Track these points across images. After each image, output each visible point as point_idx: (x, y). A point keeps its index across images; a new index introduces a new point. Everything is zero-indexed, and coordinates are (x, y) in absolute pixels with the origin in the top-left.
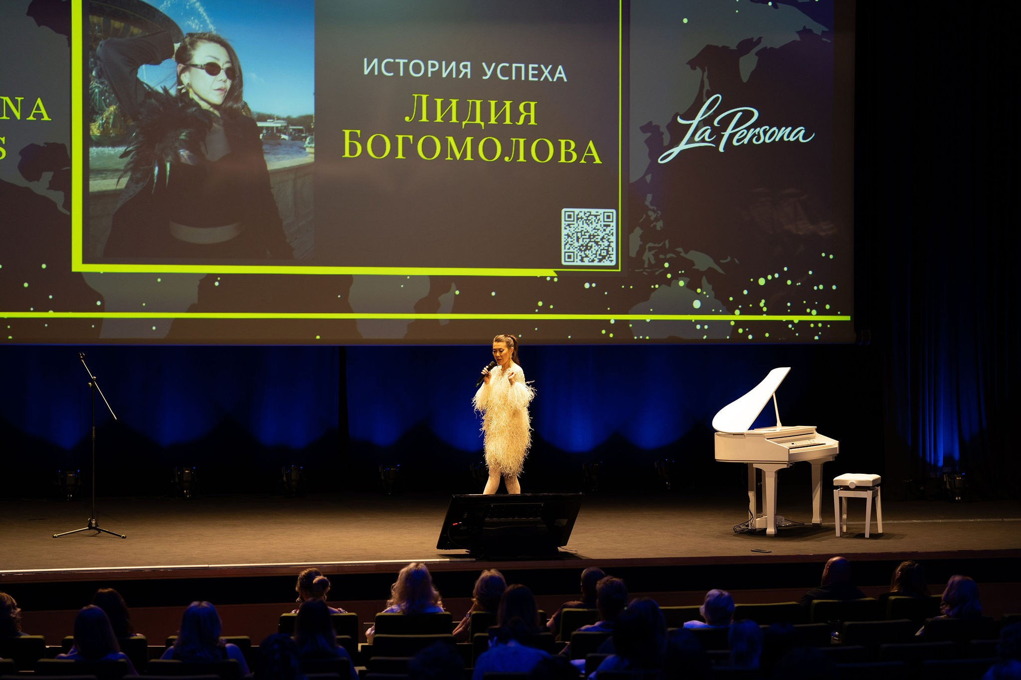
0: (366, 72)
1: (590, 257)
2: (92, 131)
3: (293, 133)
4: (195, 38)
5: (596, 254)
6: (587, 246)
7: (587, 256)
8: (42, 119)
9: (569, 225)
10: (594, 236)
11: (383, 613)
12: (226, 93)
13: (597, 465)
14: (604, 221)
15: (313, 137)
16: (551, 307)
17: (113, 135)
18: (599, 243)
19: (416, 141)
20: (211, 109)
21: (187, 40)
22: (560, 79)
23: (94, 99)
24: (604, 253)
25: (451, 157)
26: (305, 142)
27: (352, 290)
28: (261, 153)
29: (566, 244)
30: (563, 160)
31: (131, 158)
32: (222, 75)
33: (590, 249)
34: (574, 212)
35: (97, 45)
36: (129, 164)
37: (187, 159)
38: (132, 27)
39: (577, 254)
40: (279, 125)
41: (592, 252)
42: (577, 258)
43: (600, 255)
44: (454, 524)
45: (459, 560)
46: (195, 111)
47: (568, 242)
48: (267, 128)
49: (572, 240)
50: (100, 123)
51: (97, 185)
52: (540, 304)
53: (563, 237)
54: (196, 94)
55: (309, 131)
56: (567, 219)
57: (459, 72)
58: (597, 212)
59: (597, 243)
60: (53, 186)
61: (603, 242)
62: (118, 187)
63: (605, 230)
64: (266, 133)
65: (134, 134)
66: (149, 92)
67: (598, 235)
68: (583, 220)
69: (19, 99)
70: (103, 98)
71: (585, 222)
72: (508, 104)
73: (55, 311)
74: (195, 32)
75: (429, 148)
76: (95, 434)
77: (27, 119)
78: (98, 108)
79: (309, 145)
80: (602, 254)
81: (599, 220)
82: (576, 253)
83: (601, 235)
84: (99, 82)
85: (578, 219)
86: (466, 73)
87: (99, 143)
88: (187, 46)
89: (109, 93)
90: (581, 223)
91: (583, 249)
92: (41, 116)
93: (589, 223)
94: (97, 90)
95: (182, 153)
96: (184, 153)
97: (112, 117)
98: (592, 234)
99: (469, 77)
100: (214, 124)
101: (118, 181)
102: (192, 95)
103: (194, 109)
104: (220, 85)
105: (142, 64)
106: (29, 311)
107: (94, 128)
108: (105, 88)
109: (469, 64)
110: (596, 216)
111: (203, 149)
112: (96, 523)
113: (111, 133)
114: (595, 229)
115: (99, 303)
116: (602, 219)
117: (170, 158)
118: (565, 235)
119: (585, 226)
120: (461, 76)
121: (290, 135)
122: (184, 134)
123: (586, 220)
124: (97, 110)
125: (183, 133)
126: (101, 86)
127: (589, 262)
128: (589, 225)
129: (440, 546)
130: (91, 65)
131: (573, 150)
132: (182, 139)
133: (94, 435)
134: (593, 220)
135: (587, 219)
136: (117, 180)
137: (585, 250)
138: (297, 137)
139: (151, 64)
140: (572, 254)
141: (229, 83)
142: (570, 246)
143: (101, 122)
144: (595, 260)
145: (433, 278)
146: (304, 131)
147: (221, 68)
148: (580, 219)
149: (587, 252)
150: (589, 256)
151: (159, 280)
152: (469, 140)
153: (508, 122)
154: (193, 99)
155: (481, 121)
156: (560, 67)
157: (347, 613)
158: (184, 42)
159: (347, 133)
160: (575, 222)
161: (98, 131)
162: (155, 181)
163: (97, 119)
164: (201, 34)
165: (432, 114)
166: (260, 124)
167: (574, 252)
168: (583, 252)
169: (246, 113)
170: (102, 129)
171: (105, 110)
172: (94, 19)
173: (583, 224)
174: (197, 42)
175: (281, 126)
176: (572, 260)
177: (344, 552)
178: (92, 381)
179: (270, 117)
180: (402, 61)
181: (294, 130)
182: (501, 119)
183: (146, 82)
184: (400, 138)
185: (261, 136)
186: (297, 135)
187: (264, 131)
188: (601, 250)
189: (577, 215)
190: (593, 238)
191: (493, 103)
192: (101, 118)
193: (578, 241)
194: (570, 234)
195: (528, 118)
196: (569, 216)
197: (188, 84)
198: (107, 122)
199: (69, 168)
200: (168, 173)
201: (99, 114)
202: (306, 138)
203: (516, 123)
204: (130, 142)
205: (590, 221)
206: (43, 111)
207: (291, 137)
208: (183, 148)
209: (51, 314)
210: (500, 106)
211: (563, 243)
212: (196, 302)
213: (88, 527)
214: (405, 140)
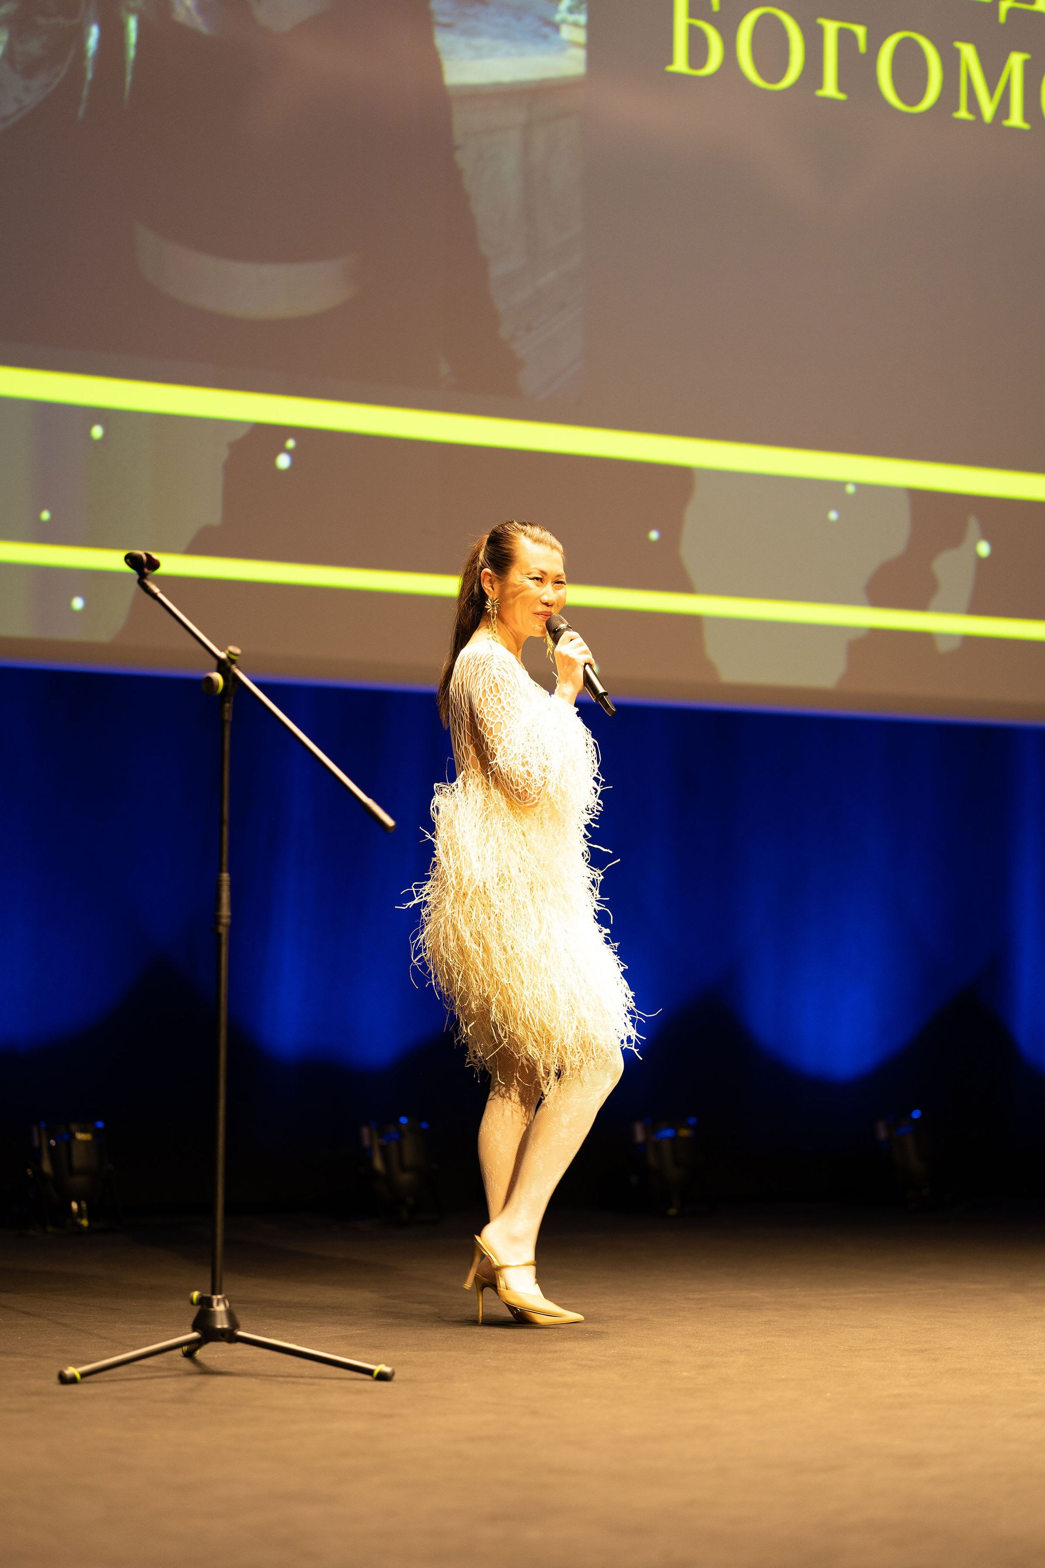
19: (874, 48)
25: (968, 111)
26: (557, 6)
27: (692, 515)
28: (425, 23)
37: (194, 12)
75: (913, 71)
79: (570, 19)
112: (230, 1315)
117: (138, 1)
145: (918, 497)
151: (97, 432)
152: (1016, 62)
162: (89, 76)
184: (831, 29)
200: (132, 53)
212: (214, 517)
213: (195, 1335)
214: (846, 38)
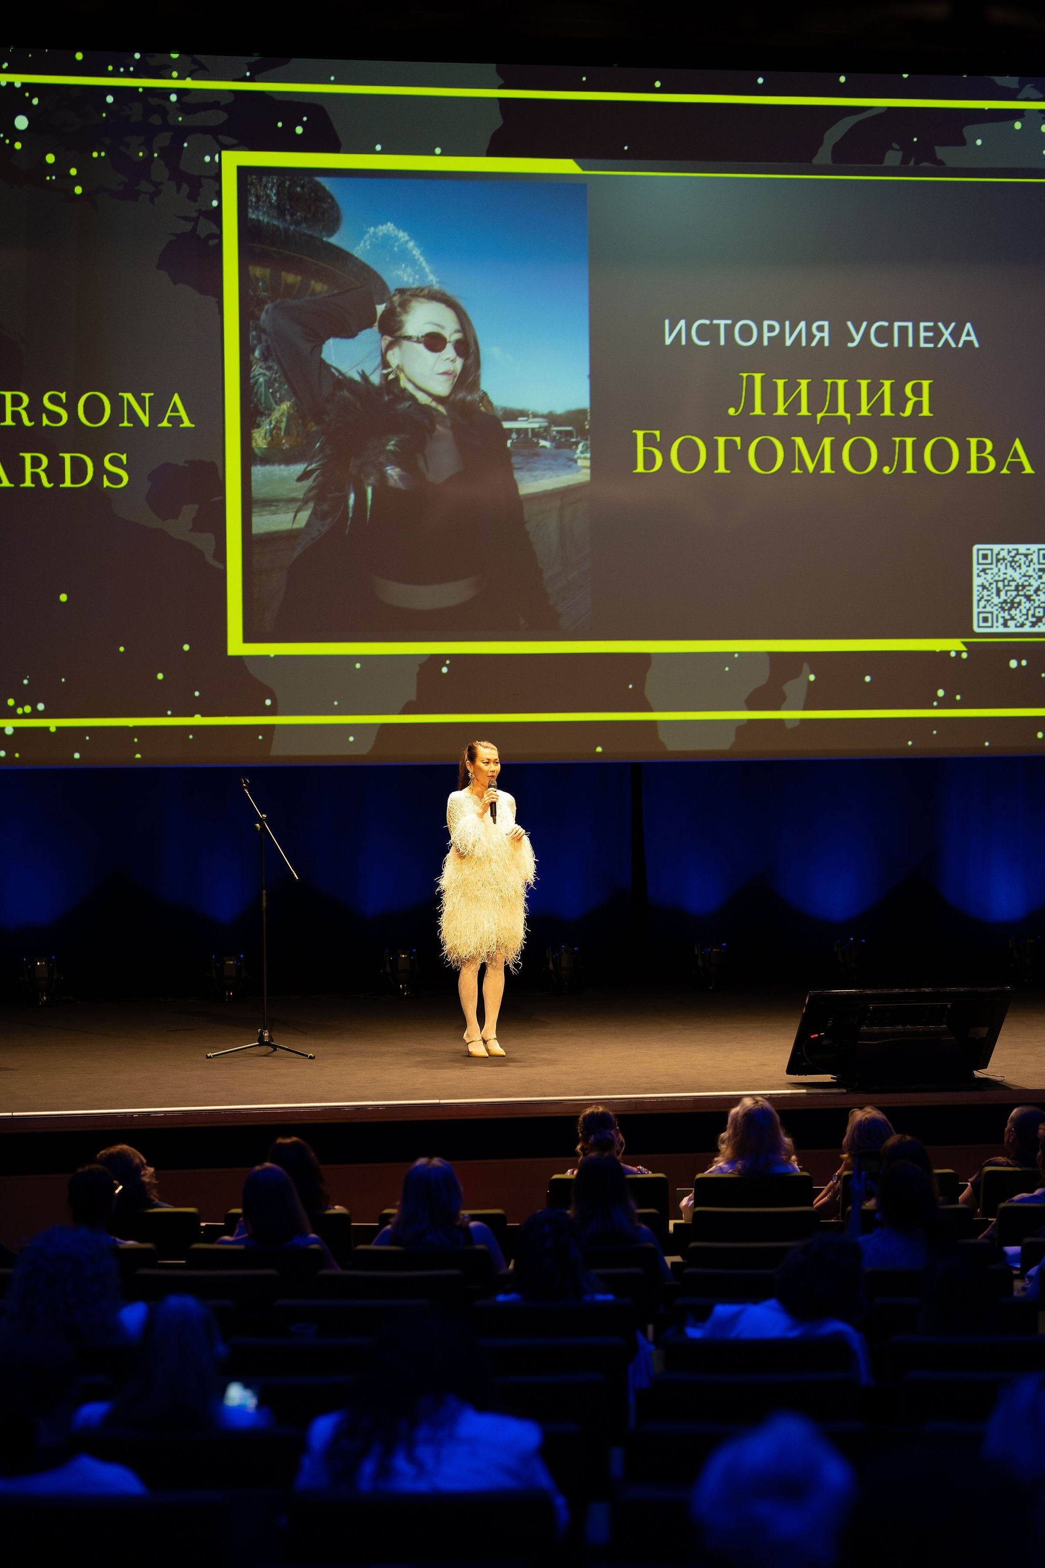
0: (668, 341)
1: (1018, 619)
2: (256, 441)
3: (558, 438)
4: (408, 296)
5: (1027, 615)
6: (1012, 602)
7: (1012, 618)
8: (181, 426)
9: (984, 570)
10: (1024, 587)
11: (706, 1174)
12: (456, 379)
13: (1032, 941)
14: (1039, 563)
15: (588, 442)
16: (958, 697)
17: (286, 446)
18: (1032, 598)
19: (746, 446)
20: (434, 404)
21: (396, 299)
22: (968, 344)
23: (257, 392)
24: (1039, 612)
25: (800, 469)
26: (576, 451)
27: (649, 675)
28: (509, 469)
29: (979, 601)
30: (974, 470)
31: (314, 481)
32: (449, 351)
33: (1018, 607)
34: (992, 550)
35: (261, 310)
36: (310, 489)
37: (398, 481)
38: (313, 282)
39: (997, 616)
40: (536, 426)
41: (1021, 611)
42: (997, 622)
43: (1033, 616)
44: (812, 1037)
45: (821, 1091)
46: (410, 406)
47: (982, 597)
48: (519, 431)
49: (989, 593)
50: (266, 430)
51: (264, 523)
52: (941, 693)
53: (976, 590)
54: (410, 380)
55: (582, 433)
56: (981, 561)
57: (810, 337)
58: (1028, 549)
59: (1028, 598)
60: (199, 525)
61: (1039, 595)
62: (296, 526)
63: (1040, 577)
64: (517, 438)
65: (318, 445)
66: (339, 379)
67: (1030, 585)
68: (1006, 561)
69: (147, 395)
70: (271, 390)
71: (1009, 564)
72: (887, 384)
73: (203, 715)
74: (408, 287)
75: (766, 455)
76: (267, 901)
77: (160, 425)
78: (264, 405)
79: (583, 456)
80: (1037, 614)
81: (1031, 561)
82: (995, 613)
83: (1035, 584)
84: (264, 366)
85: (998, 560)
86: (822, 339)
87: (266, 460)
88: (395, 308)
89: (280, 383)
90: (1002, 567)
91: (1006, 608)
92: (180, 420)
93: (1015, 566)
94: (261, 380)
95: (389, 472)
96: (393, 472)
97: (284, 419)
98: (1020, 584)
99: (826, 344)
100: (438, 426)
101: (295, 517)
102: (404, 383)
103: (407, 404)
104: (448, 367)
105: (328, 338)
106: (167, 716)
107: (257, 436)
108: (274, 376)
109: (826, 324)
110: (1026, 556)
111: (421, 464)
112: (270, 1037)
113: (284, 444)
114: (1025, 576)
115: (268, 702)
116: (1035, 560)
117: (372, 480)
118: (979, 586)
119: (1010, 571)
120: (814, 344)
121: (553, 440)
122: (393, 442)
123: (1011, 562)
124: (261, 409)
125: (391, 441)
126: (268, 373)
127: (1016, 626)
128: (1015, 569)
129: (791, 1070)
130: (253, 342)
131: (989, 454)
132: (390, 451)
133: (264, 904)
134: (1022, 562)
135: (1013, 561)
136: (293, 514)
137: (1010, 609)
138: (564, 443)
139: (341, 337)
140: (989, 615)
141: (459, 364)
142: (986, 602)
143: (268, 427)
144: (1025, 624)
145: (774, 656)
146: (575, 434)
147: (448, 340)
148: (1001, 561)
149: (1013, 612)
150: (1015, 617)
151: (358, 666)
152: (827, 442)
153: (887, 412)
154: (404, 390)
155: (846, 411)
156: (968, 326)
157: (650, 1175)
158: (391, 302)
159: (640, 434)
160: (993, 566)
161: (264, 441)
162: (351, 515)
163: (262, 424)
164: (417, 289)
165: (769, 402)
166: (507, 425)
167: (992, 613)
168: (1007, 612)
169: (485, 407)
170: (270, 438)
171: (274, 410)
172: (257, 271)
173: (1006, 568)
174: (410, 301)
175: (540, 427)
176: (989, 624)
177: (644, 1080)
178: (260, 821)
179: (523, 414)
180: (722, 323)
181: (558, 432)
182: (877, 407)
183: (334, 365)
184: (721, 441)
185: (509, 443)
186: (563, 440)
187: (514, 436)
188: (1035, 608)
189: (998, 554)
190: (1022, 590)
191: (864, 384)
192: (268, 421)
193: (998, 595)
194: (987, 584)
195: (918, 406)
196: (985, 557)
197: (398, 367)
198: (277, 427)
199: (221, 498)
200: (369, 503)
201: (265, 415)
202: (577, 444)
203: (901, 414)
204: (313, 457)
205: (1018, 564)
206: (183, 413)
207: (554, 444)
208: (392, 464)
209: (197, 720)
210: (874, 389)
211: (975, 598)
212: (414, 698)
213: (257, 1043)
214: (729, 445)
